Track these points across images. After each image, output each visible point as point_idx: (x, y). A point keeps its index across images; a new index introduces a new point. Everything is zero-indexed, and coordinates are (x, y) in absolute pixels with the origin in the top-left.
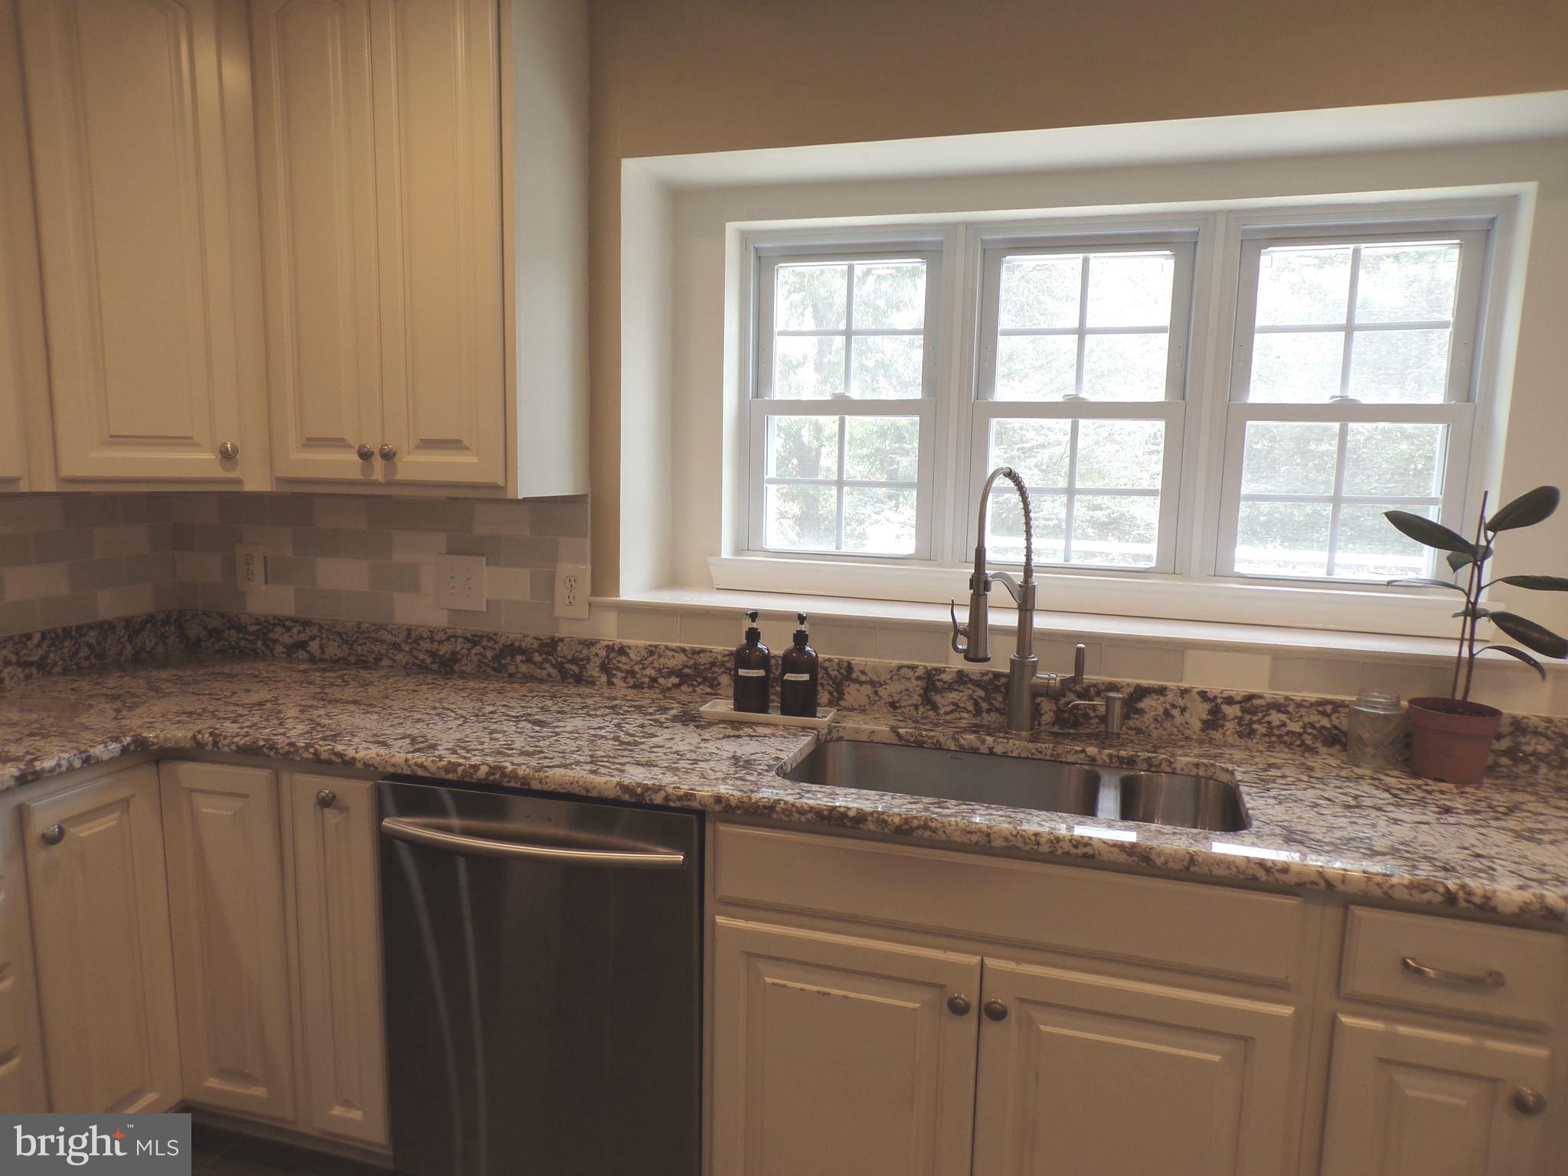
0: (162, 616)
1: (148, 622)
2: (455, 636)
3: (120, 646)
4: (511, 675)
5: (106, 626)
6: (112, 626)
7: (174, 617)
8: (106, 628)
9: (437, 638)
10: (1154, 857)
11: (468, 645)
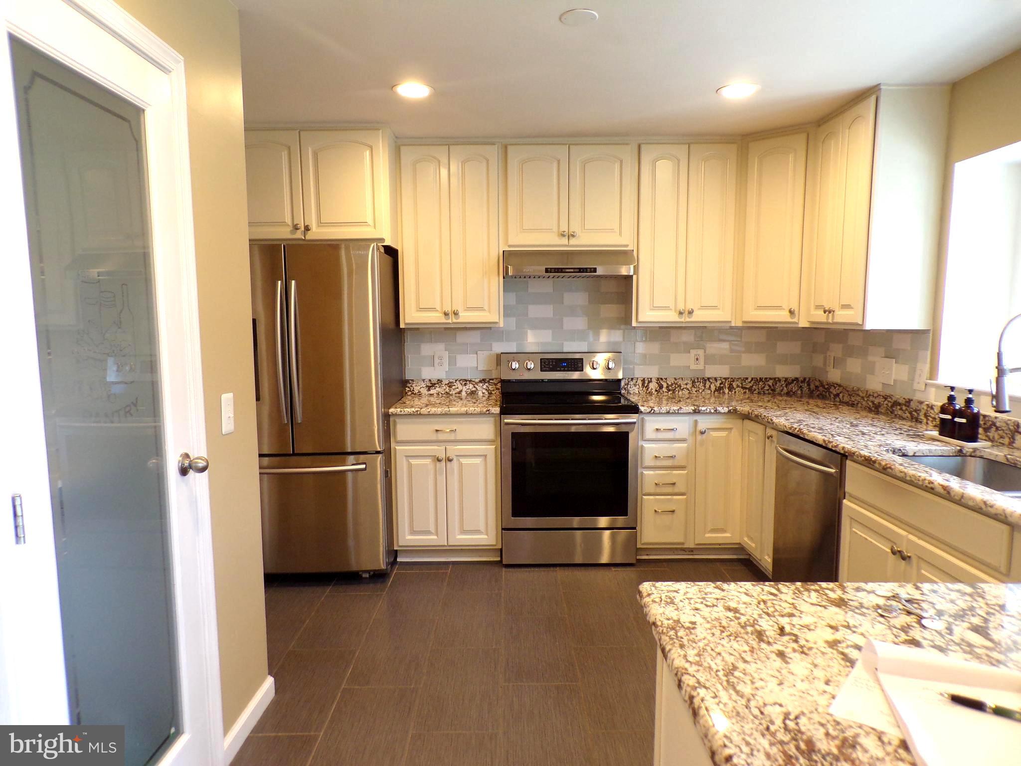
0: (802, 379)
1: (795, 380)
2: (880, 396)
3: (782, 388)
4: (896, 415)
5: (777, 379)
6: (779, 380)
7: (807, 380)
8: (777, 380)
9: (875, 396)
10: (951, 492)
11: (883, 400)
